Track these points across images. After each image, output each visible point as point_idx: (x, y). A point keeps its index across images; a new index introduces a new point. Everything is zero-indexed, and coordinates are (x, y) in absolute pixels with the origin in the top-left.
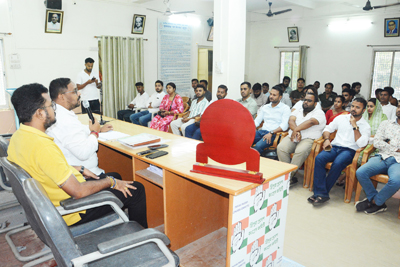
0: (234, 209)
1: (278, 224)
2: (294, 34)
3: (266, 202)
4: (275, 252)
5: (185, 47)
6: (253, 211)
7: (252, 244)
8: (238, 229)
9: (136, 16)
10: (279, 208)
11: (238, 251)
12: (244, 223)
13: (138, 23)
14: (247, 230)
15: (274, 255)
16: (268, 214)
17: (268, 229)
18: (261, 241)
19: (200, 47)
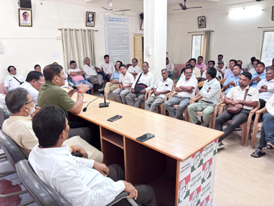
0: (181, 170)
1: (210, 175)
2: (202, 22)
3: (202, 161)
4: (209, 196)
5: (125, 35)
6: (193, 169)
7: (193, 193)
8: (183, 184)
9: (88, 13)
10: (210, 163)
11: (183, 200)
12: (188, 179)
13: (90, 18)
14: (190, 183)
15: (207, 199)
16: (203, 169)
17: (203, 181)
18: (199, 190)
19: (136, 35)
